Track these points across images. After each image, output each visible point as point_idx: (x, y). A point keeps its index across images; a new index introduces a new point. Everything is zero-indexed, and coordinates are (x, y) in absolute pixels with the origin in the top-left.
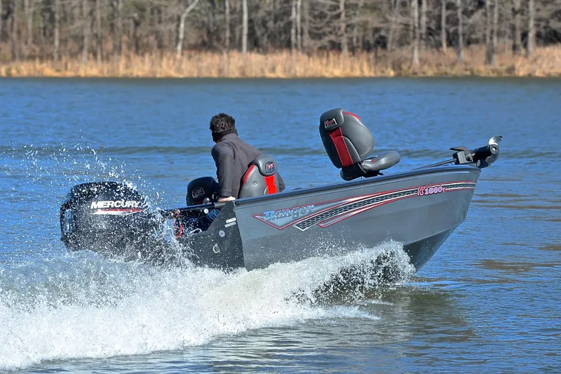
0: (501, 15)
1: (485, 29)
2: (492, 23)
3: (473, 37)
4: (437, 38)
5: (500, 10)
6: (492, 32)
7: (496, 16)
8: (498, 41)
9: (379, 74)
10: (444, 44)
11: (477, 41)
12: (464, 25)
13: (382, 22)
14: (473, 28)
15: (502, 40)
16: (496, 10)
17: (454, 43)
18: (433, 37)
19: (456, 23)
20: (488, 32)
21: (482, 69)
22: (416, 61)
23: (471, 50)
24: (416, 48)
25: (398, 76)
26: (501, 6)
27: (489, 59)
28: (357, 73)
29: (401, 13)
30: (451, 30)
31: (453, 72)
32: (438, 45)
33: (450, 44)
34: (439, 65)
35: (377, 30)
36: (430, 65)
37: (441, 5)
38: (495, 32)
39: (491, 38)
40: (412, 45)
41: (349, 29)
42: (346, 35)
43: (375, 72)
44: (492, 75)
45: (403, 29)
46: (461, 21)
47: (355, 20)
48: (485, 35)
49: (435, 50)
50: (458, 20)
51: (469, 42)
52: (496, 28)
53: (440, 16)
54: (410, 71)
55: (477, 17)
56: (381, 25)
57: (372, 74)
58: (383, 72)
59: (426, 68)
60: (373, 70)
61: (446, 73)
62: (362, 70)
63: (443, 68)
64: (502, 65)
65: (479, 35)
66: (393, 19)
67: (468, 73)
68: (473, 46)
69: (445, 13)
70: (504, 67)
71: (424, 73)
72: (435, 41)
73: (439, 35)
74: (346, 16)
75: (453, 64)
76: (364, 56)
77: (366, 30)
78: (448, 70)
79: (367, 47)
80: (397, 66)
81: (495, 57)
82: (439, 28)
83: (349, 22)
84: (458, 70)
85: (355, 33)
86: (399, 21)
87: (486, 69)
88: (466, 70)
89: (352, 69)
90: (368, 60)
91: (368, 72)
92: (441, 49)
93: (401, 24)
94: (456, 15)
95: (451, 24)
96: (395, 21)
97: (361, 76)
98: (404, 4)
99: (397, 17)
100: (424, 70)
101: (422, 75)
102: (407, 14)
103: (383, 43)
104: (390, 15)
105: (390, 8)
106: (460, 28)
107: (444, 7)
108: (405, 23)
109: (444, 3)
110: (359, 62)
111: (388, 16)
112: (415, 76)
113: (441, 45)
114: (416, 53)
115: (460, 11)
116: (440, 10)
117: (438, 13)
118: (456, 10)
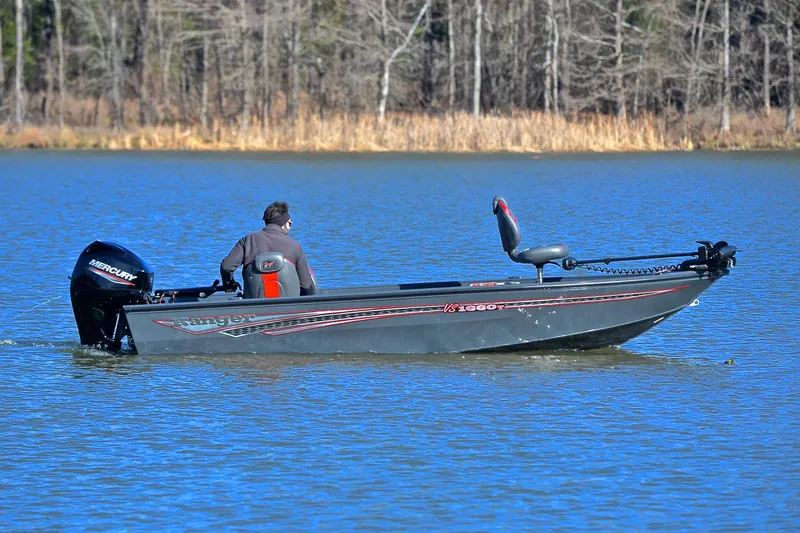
4: (756, 93)
9: (672, 147)
10: (768, 104)
12: (796, 74)
13: (677, 71)
17: (780, 101)
18: (751, 92)
19: (785, 72)
22: (726, 127)
24: (727, 108)
25: (698, 147)
28: (640, 145)
29: (704, 58)
30: (776, 83)
31: (781, 144)
32: (758, 104)
33: (776, 102)
34: (758, 134)
35: (668, 83)
36: (745, 134)
37: (763, 47)
40: (719, 104)
41: (628, 82)
42: (623, 90)
43: (665, 143)
45: (706, 81)
46: (792, 70)
47: (641, 66)
49: (753, 112)
50: (787, 67)
53: (761, 63)
54: (717, 143)
56: (675, 76)
57: (662, 147)
58: (676, 144)
59: (740, 137)
60: (662, 139)
61: (769, 145)
62: (645, 140)
63: (764, 139)
66: (694, 66)
69: (768, 58)
71: (737, 145)
72: (754, 97)
73: (760, 89)
74: (624, 62)
75: (780, 132)
76: (648, 119)
77: (652, 82)
78: (774, 142)
79: (655, 108)
80: (696, 132)
82: (760, 78)
83: (630, 71)
84: (787, 141)
85: (637, 87)
86: (701, 69)
89: (632, 139)
90: (656, 127)
91: (655, 145)
92: (762, 109)
93: (702, 74)
94: (785, 60)
95: (777, 73)
96: (696, 70)
97: (644, 149)
98: (709, 45)
99: (698, 64)
100: (737, 141)
101: (734, 148)
102: (714, 59)
103: (678, 101)
104: (688, 61)
105: (688, 51)
106: (791, 79)
107: (767, 49)
108: (711, 72)
109: (767, 42)
110: (642, 129)
111: (685, 63)
112: (724, 149)
113: (763, 104)
114: (726, 116)
115: (791, 54)
116: (762, 53)
117: (759, 58)
118: (785, 52)
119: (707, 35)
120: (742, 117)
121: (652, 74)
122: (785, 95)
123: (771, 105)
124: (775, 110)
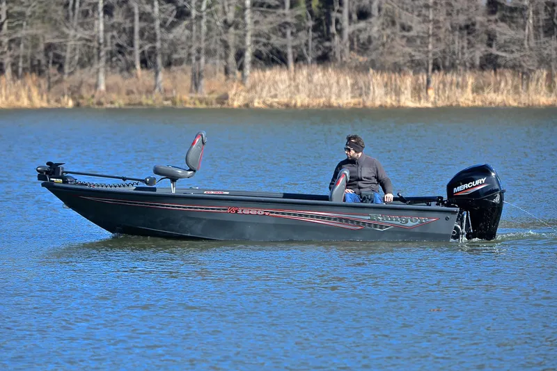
0: (209, 29)
1: (190, 47)
2: (198, 38)
3: (175, 56)
4: (128, 57)
5: (208, 22)
6: (199, 51)
7: (204, 28)
8: (206, 62)
9: (53, 104)
10: (138, 66)
11: (179, 62)
12: (163, 40)
13: (57, 37)
14: (174, 45)
15: (211, 61)
16: (203, 22)
17: (149, 63)
18: (123, 55)
19: (153, 39)
20: (193, 51)
21: (187, 98)
22: (102, 87)
23: (175, 78)
24: (102, 70)
25: (78, 105)
26: (209, 18)
27: (196, 84)
28: (25, 103)
29: (82, 25)
30: (147, 48)
31: (150, 102)
32: (130, 67)
33: (144, 63)
34: (129, 93)
35: (49, 47)
36: (119, 93)
37: (133, 15)
38: (203, 51)
39: (198, 59)
40: (96, 66)
41: (13, 45)
42: (9, 53)
43: (48, 101)
44: (199, 106)
45: (84, 45)
46: (159, 37)
47: (21, 33)
48: (190, 55)
49: (126, 74)
50: (155, 35)
51: (168, 64)
52: (203, 45)
53: (132, 30)
54: (95, 101)
55: (180, 31)
56: (56, 41)
57: (45, 105)
58: (58, 101)
59: (114, 96)
60: (45, 97)
61: (140, 104)
62: (30, 98)
63: (136, 98)
64: (212, 92)
65: (182, 54)
66: (72, 33)
67: (168, 103)
68: (173, 68)
69: (137, 26)
70: (215, 96)
71: (112, 103)
72: (126, 61)
73: (131, 53)
74: (9, 28)
75: (149, 92)
76: (31, 79)
77: (35, 46)
78: (144, 99)
79: (37, 69)
80: (74, 92)
81: (203, 82)
82: (131, 44)
83: (14, 36)
84: (156, 99)
85: (21, 50)
86: (79, 35)
87: (192, 98)
88: (167, 99)
89: (18, 97)
90: (39, 86)
91: (39, 102)
92: (133, 71)
93: (80, 39)
94: (153, 28)
95: (146, 40)
96: (74, 35)
97: (29, 107)
98: (85, 14)
99: (76, 30)
100: (112, 100)
101: (109, 106)
102: (91, 26)
103: (59, 63)
104: (67, 27)
105: (67, 18)
106: (158, 45)
107: (137, 18)
108: (87, 37)
109: (136, 11)
110: (27, 88)
111: (65, 29)
112: (100, 107)
113: (134, 66)
114: (102, 77)
115: (158, 23)
116: (133, 21)
117: (131, 25)
118: (153, 21)
119: (84, 5)
120: (116, 78)
121: (35, 38)
122: (153, 58)
123: (142, 67)
124: (145, 72)
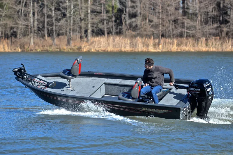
0: (74, 21)
1: (67, 28)
2: (70, 25)
3: (61, 32)
4: (42, 32)
5: (74, 18)
6: (70, 29)
7: (72, 21)
8: (73, 33)
9: (13, 50)
10: (46, 36)
11: (62, 34)
12: (56, 26)
13: (15, 24)
14: (61, 28)
15: (75, 34)
16: (72, 18)
17: (51, 35)
18: (41, 31)
19: (52, 25)
20: (68, 30)
21: (65, 48)
22: (32, 44)
23: (60, 39)
24: (32, 37)
25: (23, 51)
26: (74, 17)
27: (69, 43)
29: (24, 20)
30: (50, 28)
31: (51, 50)
32: (43, 36)
33: (49, 35)
34: (43, 46)
35: (12, 28)
36: (39, 46)
37: (44, 16)
38: (72, 30)
39: (70, 33)
40: (30, 36)
43: (11, 50)
44: (70, 51)
45: (25, 28)
48: (66, 31)
49: (41, 38)
50: (53, 23)
51: (58, 35)
52: (72, 27)
53: (44, 21)
54: (29, 49)
55: (63, 22)
56: (14, 26)
57: (10, 51)
58: (15, 49)
59: (37, 47)
60: (10, 48)
62: (4, 48)
63: (46, 48)
64: (75, 46)
65: (64, 31)
66: (20, 22)
67: (58, 50)
68: (60, 37)
69: (46, 20)
70: (76, 47)
71: (36, 50)
75: (51, 46)
76: (5, 41)
77: (6, 28)
78: (48, 49)
79: (7, 37)
80: (22, 46)
81: (72, 42)
82: (44, 27)
84: (53, 49)
86: (23, 24)
87: (67, 48)
88: (57, 48)
90: (8, 43)
91: (7, 50)
92: (45, 38)
93: (24, 25)
94: (52, 21)
95: (49, 25)
96: (21, 24)
97: (3, 51)
98: (26, 15)
99: (22, 22)
102: (27, 20)
103: (15, 35)
104: (19, 20)
105: (18, 17)
106: (54, 27)
107: (46, 17)
108: (26, 24)
109: (46, 15)
110: (3, 45)
112: (31, 51)
114: (32, 40)
115: (54, 19)
116: (44, 18)
118: (52, 18)
119: (25, 12)
120: (38, 40)
121: (6, 25)
122: (52, 33)
124: (49, 38)
